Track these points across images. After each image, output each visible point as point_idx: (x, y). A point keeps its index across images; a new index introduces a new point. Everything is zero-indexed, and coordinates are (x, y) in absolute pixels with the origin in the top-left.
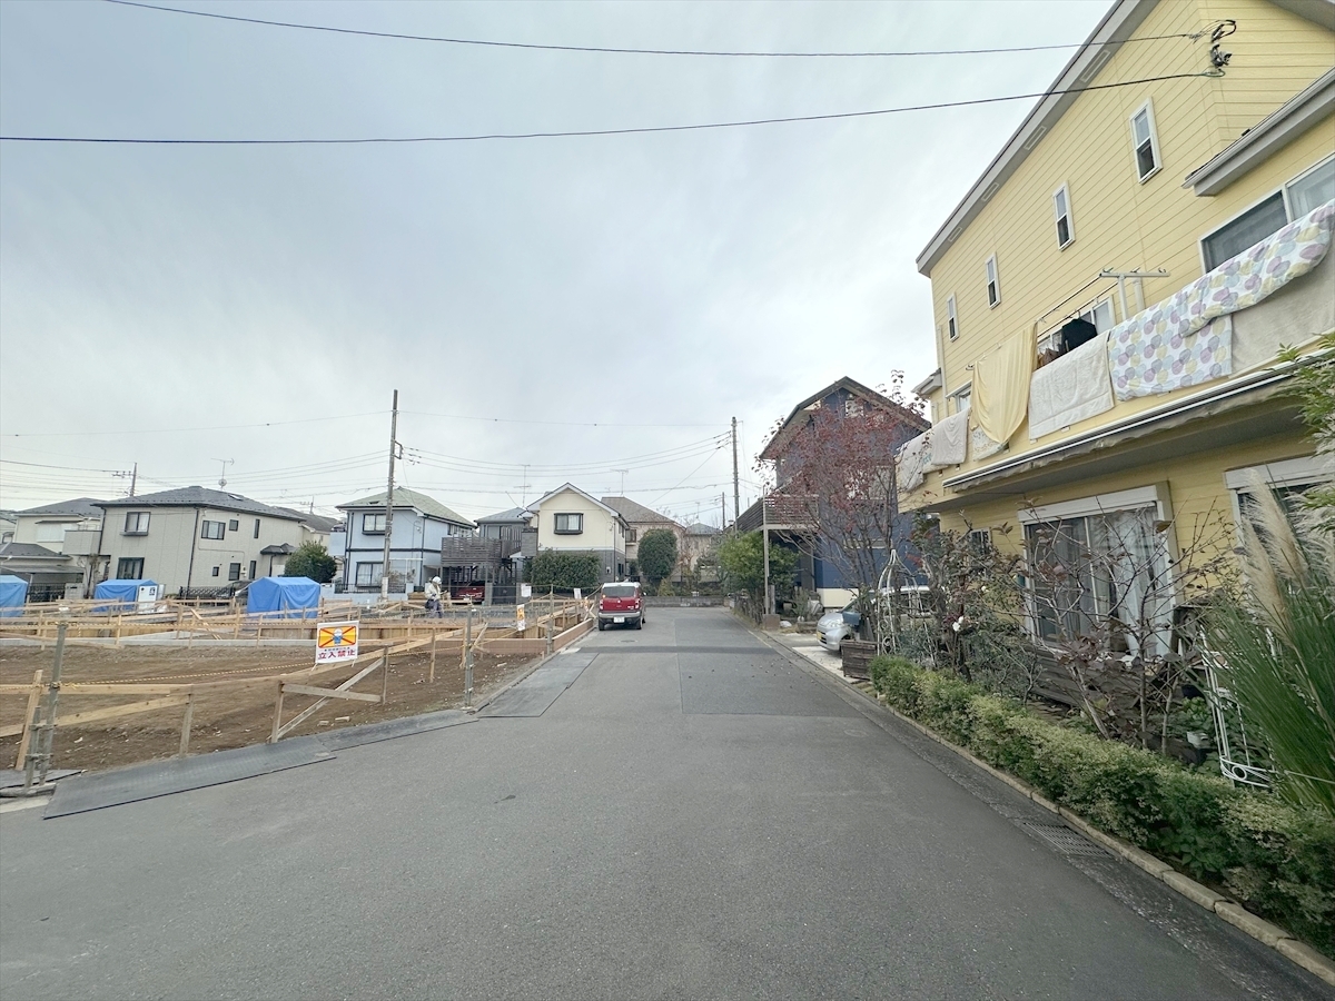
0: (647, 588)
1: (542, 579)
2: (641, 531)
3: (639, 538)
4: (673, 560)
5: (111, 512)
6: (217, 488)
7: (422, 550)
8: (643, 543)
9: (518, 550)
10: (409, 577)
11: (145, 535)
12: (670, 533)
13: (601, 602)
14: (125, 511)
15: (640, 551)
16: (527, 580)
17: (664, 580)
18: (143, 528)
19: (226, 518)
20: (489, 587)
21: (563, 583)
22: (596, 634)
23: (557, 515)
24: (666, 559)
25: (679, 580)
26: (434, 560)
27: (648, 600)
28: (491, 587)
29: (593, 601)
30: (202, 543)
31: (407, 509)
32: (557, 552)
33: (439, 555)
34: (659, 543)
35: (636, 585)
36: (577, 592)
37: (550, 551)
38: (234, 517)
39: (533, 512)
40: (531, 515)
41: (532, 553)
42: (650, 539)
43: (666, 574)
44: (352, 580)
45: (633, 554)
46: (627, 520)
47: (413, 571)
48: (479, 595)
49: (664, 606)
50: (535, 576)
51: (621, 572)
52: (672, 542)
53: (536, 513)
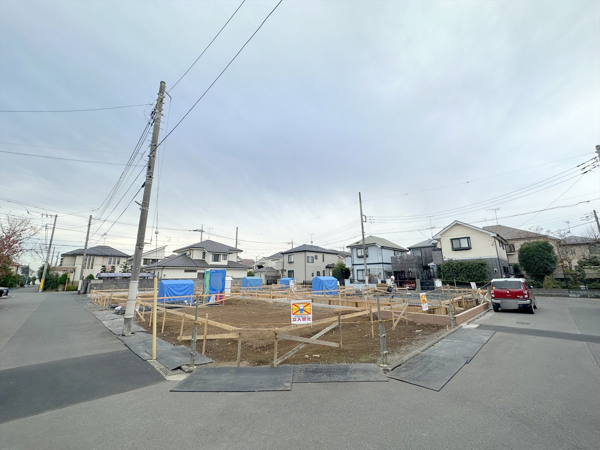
0: (532, 282)
1: (449, 277)
2: (518, 245)
3: (517, 249)
4: (553, 262)
5: (285, 255)
6: (310, 244)
7: (383, 263)
8: (521, 252)
9: (432, 261)
10: (378, 276)
11: (293, 262)
12: (546, 244)
13: (492, 292)
14: (288, 255)
15: (519, 257)
16: (439, 277)
17: (546, 277)
18: (292, 260)
19: (313, 255)
20: (418, 281)
21: (462, 278)
22: (492, 314)
23: (452, 240)
24: (546, 261)
25: (563, 277)
26: (389, 268)
27: (535, 291)
28: (419, 281)
29: (486, 291)
30: (307, 264)
31: (374, 245)
32: (456, 261)
33: (390, 265)
34: (536, 251)
35: (522, 280)
36: (473, 284)
37: (451, 261)
38: (315, 254)
39: (436, 239)
40: (436, 241)
41: (440, 262)
42: (527, 249)
43: (549, 273)
44: (356, 278)
45: (515, 259)
46: (505, 239)
47: (380, 273)
48: (413, 285)
49: (552, 296)
50: (444, 275)
51: (506, 272)
52: (550, 249)
53: (439, 240)
